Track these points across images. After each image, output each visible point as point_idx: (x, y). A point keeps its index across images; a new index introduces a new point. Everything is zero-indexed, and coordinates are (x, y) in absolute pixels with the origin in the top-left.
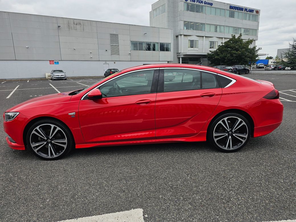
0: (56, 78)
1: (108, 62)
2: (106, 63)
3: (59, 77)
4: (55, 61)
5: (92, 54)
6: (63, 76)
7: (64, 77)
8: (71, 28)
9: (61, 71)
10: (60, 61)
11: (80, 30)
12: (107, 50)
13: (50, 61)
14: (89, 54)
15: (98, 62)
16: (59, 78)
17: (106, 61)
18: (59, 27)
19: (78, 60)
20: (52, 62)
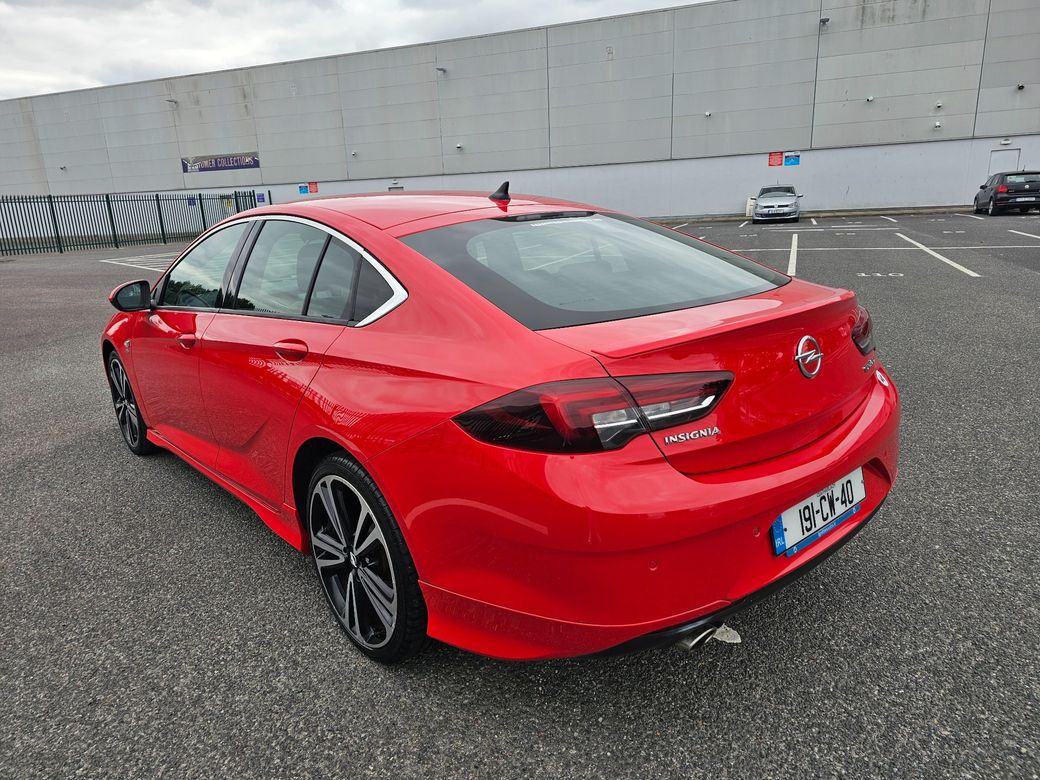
0: (762, 215)
1: (1015, 143)
2: (1006, 148)
3: (772, 211)
4: (787, 154)
5: (941, 113)
6: (786, 210)
7: (789, 214)
8: (873, 15)
9: (789, 190)
10: (807, 153)
11: (909, 17)
12: (1021, 88)
13: (770, 154)
14: (930, 114)
15: (968, 143)
16: (773, 215)
17: (1007, 137)
18: (824, 22)
19: (877, 142)
20: (776, 158)
